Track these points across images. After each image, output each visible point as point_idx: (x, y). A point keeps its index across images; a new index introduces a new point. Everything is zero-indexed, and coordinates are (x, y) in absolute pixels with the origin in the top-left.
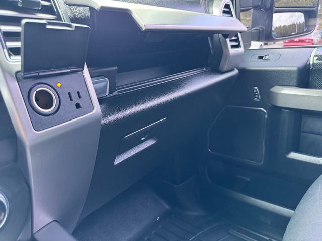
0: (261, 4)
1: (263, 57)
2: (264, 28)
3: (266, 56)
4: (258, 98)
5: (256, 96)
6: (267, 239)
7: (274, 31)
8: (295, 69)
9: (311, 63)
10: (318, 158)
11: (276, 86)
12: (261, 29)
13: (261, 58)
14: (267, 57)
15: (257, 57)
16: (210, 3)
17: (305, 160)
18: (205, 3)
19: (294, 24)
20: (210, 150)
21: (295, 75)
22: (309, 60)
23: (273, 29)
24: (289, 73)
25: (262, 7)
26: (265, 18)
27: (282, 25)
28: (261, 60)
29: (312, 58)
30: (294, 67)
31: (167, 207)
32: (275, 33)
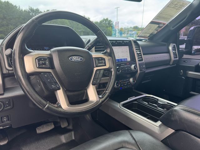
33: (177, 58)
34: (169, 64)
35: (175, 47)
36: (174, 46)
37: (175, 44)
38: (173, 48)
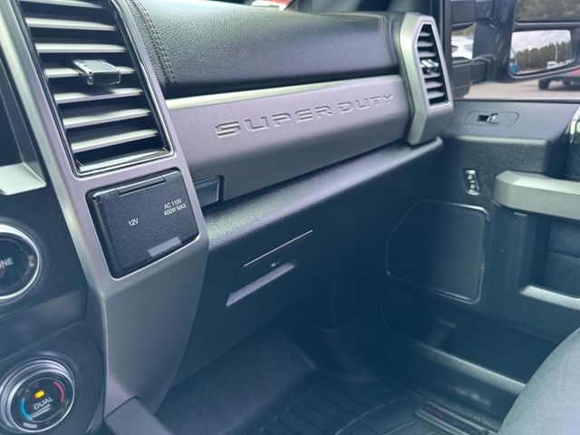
0: (492, 15)
1: (487, 117)
2: (495, 58)
3: (493, 115)
4: (475, 189)
5: (473, 187)
6: (481, 428)
7: (513, 61)
8: (542, 143)
9: (572, 132)
10: (573, 299)
11: (508, 172)
12: (488, 60)
13: (483, 118)
14: (494, 118)
15: (477, 117)
16: (396, 25)
17: (552, 301)
18: (388, 25)
19: (552, 46)
20: (388, 273)
21: (541, 155)
22: (568, 126)
23: (512, 56)
24: (531, 149)
25: (492, 22)
26: (497, 40)
27: (530, 49)
28: (484, 123)
29: (573, 123)
30: (541, 139)
31: (312, 365)
32: (516, 63)
33: (444, 99)
34: (402, 142)
35: (431, 39)
36: (427, 28)
37: (430, 20)
38: (420, 39)
